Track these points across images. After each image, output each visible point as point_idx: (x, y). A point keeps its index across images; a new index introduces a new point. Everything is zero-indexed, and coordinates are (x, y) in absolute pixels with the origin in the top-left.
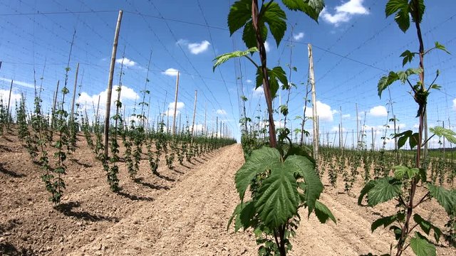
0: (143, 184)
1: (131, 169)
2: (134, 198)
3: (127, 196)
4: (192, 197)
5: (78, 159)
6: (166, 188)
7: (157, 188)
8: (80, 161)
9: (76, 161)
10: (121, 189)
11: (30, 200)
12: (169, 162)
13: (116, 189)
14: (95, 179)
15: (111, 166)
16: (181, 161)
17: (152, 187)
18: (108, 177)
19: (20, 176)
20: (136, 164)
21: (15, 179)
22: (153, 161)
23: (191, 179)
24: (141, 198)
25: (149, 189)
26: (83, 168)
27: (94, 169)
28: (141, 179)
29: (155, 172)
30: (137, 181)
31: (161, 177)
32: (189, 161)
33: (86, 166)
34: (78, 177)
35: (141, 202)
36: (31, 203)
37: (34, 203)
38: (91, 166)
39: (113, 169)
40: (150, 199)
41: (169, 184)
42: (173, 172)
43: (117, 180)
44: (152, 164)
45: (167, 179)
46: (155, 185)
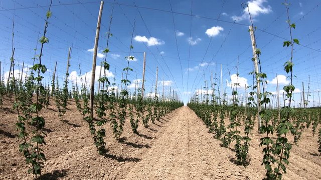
0: (127, 143)
1: (116, 131)
2: (120, 159)
3: (114, 157)
4: (173, 154)
5: (68, 119)
6: (147, 146)
7: (140, 146)
8: (70, 122)
9: (67, 121)
10: (108, 151)
11: (14, 165)
12: (145, 122)
13: (103, 151)
14: (83, 138)
15: (98, 128)
16: (153, 120)
17: (135, 146)
18: (95, 140)
19: (13, 137)
20: (121, 126)
21: (7, 140)
22: (135, 122)
23: (165, 136)
24: (126, 159)
25: (133, 148)
26: (72, 128)
27: (82, 128)
28: (124, 139)
29: (135, 132)
30: (122, 141)
31: (141, 136)
32: (158, 120)
33: (75, 126)
34: (67, 137)
35: (127, 164)
36: (14, 169)
37: (18, 168)
38: (79, 126)
39: (99, 132)
40: (137, 160)
41: (148, 142)
42: (149, 130)
43: (104, 143)
44: (133, 124)
45: (146, 137)
46: (137, 144)
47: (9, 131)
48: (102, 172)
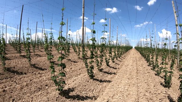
0: (104, 72)
1: (98, 65)
2: (101, 81)
3: (98, 80)
4: (129, 79)
5: (70, 59)
6: (114, 74)
7: (111, 74)
8: (71, 60)
9: (70, 60)
10: (94, 76)
11: (47, 85)
12: (113, 59)
13: (92, 77)
14: (80, 69)
16: (117, 58)
17: (108, 73)
18: (88, 71)
19: (43, 70)
20: (101, 63)
21: (41, 72)
22: (107, 60)
23: (124, 68)
24: (104, 81)
25: (107, 75)
26: (73, 63)
27: (78, 63)
28: (102, 69)
29: (108, 65)
31: (111, 67)
32: (119, 58)
33: (75, 62)
34: (71, 69)
35: (105, 84)
36: (47, 88)
37: (49, 87)
38: (77, 62)
40: (109, 81)
41: (115, 71)
42: (115, 64)
43: (93, 73)
44: (106, 61)
45: (113, 68)
46: (109, 72)
47: (41, 67)
48: (92, 88)
